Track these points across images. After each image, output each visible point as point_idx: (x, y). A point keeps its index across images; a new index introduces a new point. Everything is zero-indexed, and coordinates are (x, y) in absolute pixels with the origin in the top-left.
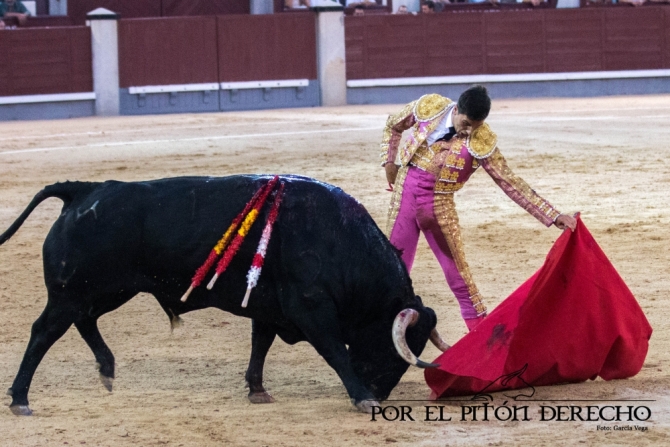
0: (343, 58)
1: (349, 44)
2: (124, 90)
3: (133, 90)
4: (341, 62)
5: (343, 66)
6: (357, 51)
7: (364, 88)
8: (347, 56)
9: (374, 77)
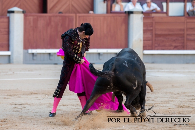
0: (142, 39)
1: (145, 31)
2: (26, 51)
3: (31, 51)
4: (141, 40)
5: (142, 43)
6: (149, 35)
7: (152, 55)
8: (144, 38)
9: (158, 49)
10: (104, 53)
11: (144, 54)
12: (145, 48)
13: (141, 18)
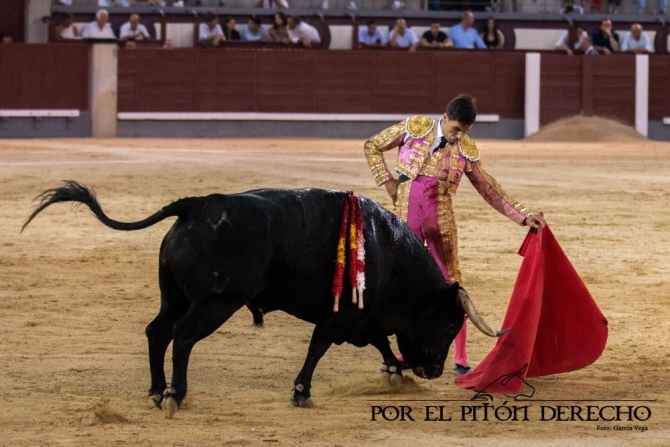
10: (44, 118)
11: (119, 120)
12: (121, 108)
13: (114, 52)
